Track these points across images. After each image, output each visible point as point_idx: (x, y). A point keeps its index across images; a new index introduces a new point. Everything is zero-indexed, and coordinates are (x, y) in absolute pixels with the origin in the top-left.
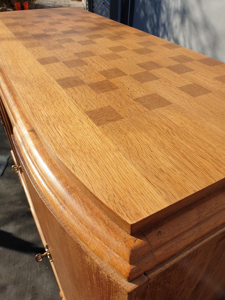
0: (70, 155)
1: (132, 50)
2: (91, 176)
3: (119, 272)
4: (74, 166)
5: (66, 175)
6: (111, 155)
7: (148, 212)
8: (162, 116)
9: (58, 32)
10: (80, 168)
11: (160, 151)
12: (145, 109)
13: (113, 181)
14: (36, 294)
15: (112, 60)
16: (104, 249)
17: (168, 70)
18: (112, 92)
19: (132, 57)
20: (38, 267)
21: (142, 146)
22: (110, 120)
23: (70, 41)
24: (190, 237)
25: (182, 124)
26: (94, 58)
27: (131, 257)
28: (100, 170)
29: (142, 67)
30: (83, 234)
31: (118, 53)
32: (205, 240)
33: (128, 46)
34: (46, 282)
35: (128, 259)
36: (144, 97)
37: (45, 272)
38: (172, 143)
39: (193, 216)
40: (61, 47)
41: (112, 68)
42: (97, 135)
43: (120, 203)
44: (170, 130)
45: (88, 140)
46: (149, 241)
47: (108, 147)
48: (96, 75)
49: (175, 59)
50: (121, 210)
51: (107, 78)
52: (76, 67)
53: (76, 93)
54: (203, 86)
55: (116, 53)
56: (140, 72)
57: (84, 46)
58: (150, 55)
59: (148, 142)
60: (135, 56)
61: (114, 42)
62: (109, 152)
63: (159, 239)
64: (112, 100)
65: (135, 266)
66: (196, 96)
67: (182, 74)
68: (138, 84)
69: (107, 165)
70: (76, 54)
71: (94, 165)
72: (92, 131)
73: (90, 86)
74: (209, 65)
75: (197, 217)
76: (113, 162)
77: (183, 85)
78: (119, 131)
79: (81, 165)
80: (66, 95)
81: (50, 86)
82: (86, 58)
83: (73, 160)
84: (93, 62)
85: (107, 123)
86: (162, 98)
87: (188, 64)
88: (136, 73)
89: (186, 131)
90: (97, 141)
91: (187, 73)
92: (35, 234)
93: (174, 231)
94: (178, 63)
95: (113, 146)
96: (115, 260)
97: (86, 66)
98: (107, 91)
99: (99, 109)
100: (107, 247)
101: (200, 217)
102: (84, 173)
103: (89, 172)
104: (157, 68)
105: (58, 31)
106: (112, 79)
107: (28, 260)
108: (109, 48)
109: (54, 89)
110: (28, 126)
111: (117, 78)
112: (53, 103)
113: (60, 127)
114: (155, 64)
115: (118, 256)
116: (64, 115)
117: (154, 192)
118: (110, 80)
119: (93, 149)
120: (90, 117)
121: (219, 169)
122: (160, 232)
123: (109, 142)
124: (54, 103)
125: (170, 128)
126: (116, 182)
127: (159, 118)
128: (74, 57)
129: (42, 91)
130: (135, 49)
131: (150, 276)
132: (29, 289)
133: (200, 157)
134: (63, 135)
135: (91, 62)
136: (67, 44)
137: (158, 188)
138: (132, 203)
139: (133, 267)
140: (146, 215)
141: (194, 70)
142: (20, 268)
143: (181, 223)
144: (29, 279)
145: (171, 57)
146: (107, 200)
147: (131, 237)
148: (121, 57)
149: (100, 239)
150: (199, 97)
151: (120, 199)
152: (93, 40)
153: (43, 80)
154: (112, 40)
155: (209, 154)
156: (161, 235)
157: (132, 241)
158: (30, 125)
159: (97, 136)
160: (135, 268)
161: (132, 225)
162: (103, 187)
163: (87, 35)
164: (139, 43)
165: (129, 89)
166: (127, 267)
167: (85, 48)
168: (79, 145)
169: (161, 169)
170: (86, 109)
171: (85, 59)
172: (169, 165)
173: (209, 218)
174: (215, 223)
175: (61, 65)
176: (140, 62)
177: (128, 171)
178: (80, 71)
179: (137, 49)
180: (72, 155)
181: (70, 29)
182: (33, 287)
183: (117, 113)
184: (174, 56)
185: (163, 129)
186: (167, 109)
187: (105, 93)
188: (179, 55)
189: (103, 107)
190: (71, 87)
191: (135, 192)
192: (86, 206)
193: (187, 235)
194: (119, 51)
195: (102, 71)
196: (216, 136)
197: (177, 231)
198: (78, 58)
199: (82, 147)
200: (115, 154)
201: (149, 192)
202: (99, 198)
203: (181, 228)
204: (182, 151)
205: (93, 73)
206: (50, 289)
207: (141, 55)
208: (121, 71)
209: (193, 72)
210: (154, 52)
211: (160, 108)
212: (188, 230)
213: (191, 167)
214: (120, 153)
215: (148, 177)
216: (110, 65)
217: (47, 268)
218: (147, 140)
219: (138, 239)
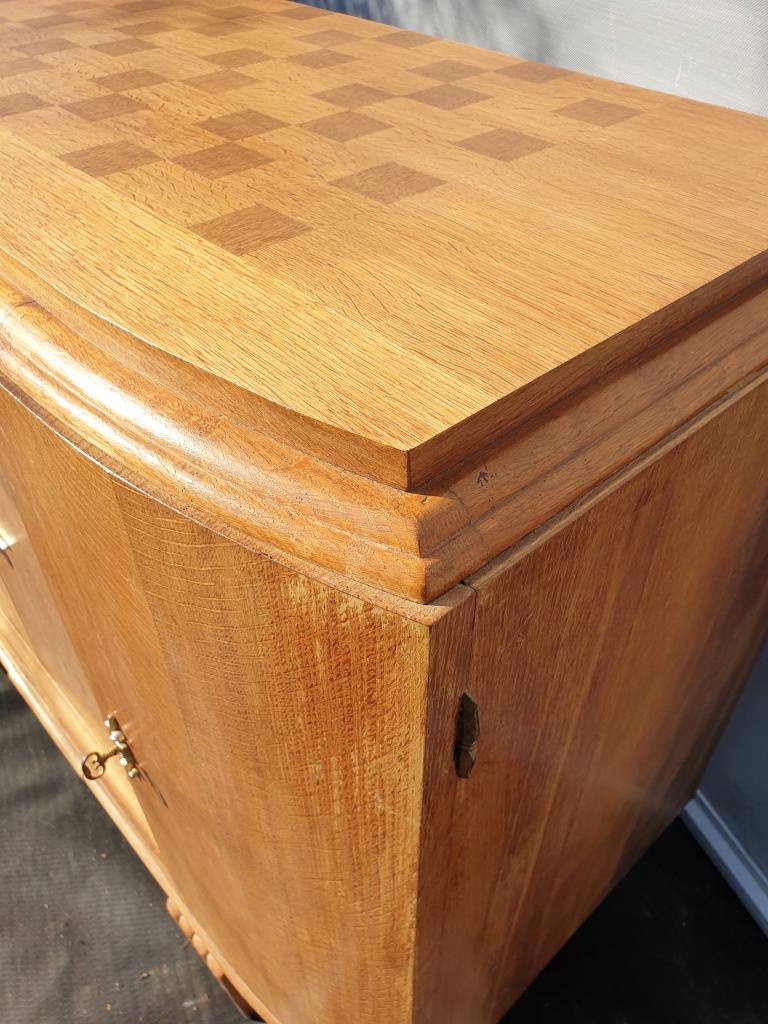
0: (177, 330)
1: (283, 59)
2: (261, 369)
3: (395, 585)
4: (200, 353)
5: (176, 391)
6: (303, 316)
7: (444, 421)
8: (425, 211)
9: (11, 24)
10: (220, 355)
11: (442, 290)
12: (370, 201)
13: (329, 372)
14: (83, 943)
15: (227, 89)
16: (342, 541)
17: (414, 103)
18: (258, 172)
19: (290, 79)
20: (71, 859)
21: (389, 288)
22: (272, 238)
23: (64, 45)
24: (564, 484)
25: (488, 225)
26: (165, 89)
27: (421, 539)
28: (281, 353)
29: (331, 101)
30: (271, 521)
31: (242, 70)
32: (603, 492)
33: (266, 48)
34: (107, 900)
35: (415, 544)
36: (360, 173)
37: (97, 871)
38: (472, 271)
39: (563, 432)
40: (39, 65)
41: (234, 110)
42: (245, 275)
43: (364, 414)
44: (456, 243)
45: (222, 290)
46: (459, 499)
47: (290, 300)
48: (189, 133)
49: (426, 72)
50: (372, 427)
51: (227, 137)
52: (112, 116)
53: (140, 183)
54: (525, 133)
55: (232, 69)
56: (327, 114)
57: (119, 58)
58: (345, 68)
59: (404, 276)
60: (299, 75)
61: (215, 39)
62: (296, 312)
63: (484, 490)
64: (264, 191)
65: (437, 560)
66: (512, 159)
67: (457, 110)
68: (331, 145)
69: (298, 339)
70: (101, 82)
71: (261, 345)
72: (226, 269)
73: (179, 164)
74: (533, 80)
75: (574, 434)
76: (314, 332)
77: (469, 136)
78: (309, 260)
79: (219, 347)
80: (109, 192)
81: (46, 173)
82: (137, 90)
83: (191, 342)
84: (167, 99)
85: (265, 244)
86: (414, 172)
87: (470, 83)
88: (314, 117)
89: (504, 239)
90: (250, 289)
91: (471, 106)
92: (36, 765)
93: (521, 468)
94: (438, 83)
95: (302, 296)
96: (377, 557)
97: (147, 112)
98: (239, 170)
99: (229, 215)
100: (348, 534)
101: (580, 431)
102: (238, 366)
103: (250, 361)
104: (380, 101)
105: (8, 21)
106: (245, 139)
107: (29, 848)
108: (206, 58)
109: (63, 180)
110: (8, 292)
111: (261, 135)
112: (75, 217)
113: (120, 270)
114: (368, 89)
115: (384, 547)
116: (121, 242)
117: (452, 380)
118: (239, 142)
119: (242, 309)
120: (209, 236)
121: (611, 309)
122: (483, 475)
123: (289, 288)
124: (78, 215)
125: (455, 237)
126: (340, 374)
127: (419, 218)
128: (97, 91)
129: (23, 189)
130: (292, 54)
131: (476, 585)
132: (53, 933)
133: (556, 293)
134: (138, 288)
135: (161, 102)
136: (57, 54)
137: (461, 371)
138: (397, 408)
139: (429, 562)
140: (441, 428)
141: (491, 97)
142: (7, 877)
143: (534, 451)
144: (46, 906)
145: (414, 67)
146: (326, 413)
147: (409, 495)
148: (254, 81)
149: (324, 519)
150: (521, 159)
151: (362, 405)
152: (142, 38)
153: (14, 159)
154: (209, 35)
155: (579, 283)
156: (487, 481)
157: (416, 504)
158: (13, 289)
159: (244, 279)
160: (437, 563)
161: (411, 455)
162: (303, 388)
163: (117, 25)
164: (300, 39)
165: (306, 159)
166: (413, 567)
167: (125, 63)
168: (197, 305)
169: (455, 330)
170: (189, 220)
171: (135, 93)
172: (473, 318)
173: (605, 436)
174: (621, 446)
175: (59, 114)
176: (321, 88)
177: (364, 345)
178: (131, 126)
179: (301, 55)
180: (185, 330)
181: (51, 13)
182: (67, 925)
183: (287, 221)
184: (421, 64)
185: (439, 242)
186: (435, 196)
187: (234, 175)
188: (436, 60)
189: (239, 209)
190: (119, 169)
191: (399, 387)
192: (264, 452)
193: (555, 479)
194: (243, 65)
195: (207, 121)
196: (588, 242)
197: (527, 469)
198: (111, 93)
199: (209, 308)
200: (314, 312)
201: (436, 382)
202: (302, 413)
203: (536, 462)
204: (503, 285)
205: (179, 129)
206: (126, 918)
207: (319, 71)
208: (267, 117)
209: (488, 101)
210: (354, 59)
211: (414, 197)
212: (556, 468)
213: (536, 315)
214: (329, 310)
215: (427, 351)
216: (226, 105)
217: (104, 855)
218: (397, 273)
219: (429, 498)
